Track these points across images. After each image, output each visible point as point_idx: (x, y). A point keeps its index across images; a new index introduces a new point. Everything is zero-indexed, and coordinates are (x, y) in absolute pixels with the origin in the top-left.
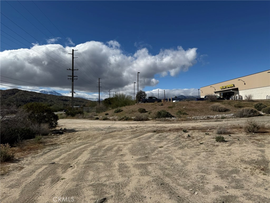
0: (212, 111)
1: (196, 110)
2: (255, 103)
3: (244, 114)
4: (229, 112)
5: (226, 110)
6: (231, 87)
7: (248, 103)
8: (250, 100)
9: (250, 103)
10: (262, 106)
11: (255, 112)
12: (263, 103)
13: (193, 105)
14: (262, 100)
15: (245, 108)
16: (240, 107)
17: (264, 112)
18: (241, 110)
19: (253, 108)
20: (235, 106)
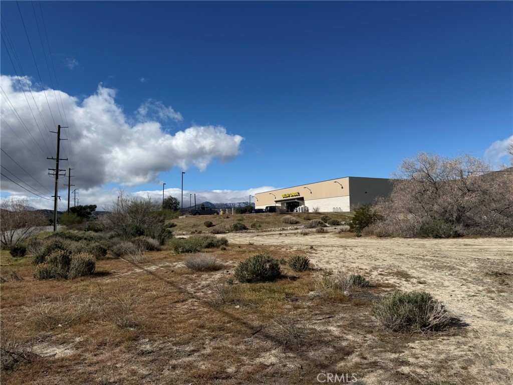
0: (284, 224)
1: (268, 223)
2: (322, 216)
3: (313, 225)
4: (300, 224)
5: (297, 223)
6: (295, 196)
7: (316, 215)
8: (317, 213)
9: (318, 215)
10: (328, 218)
11: (322, 223)
12: (328, 215)
13: (264, 217)
14: (328, 213)
15: (313, 220)
16: (309, 220)
17: (329, 224)
18: (310, 222)
19: (320, 220)
20: (305, 219)
